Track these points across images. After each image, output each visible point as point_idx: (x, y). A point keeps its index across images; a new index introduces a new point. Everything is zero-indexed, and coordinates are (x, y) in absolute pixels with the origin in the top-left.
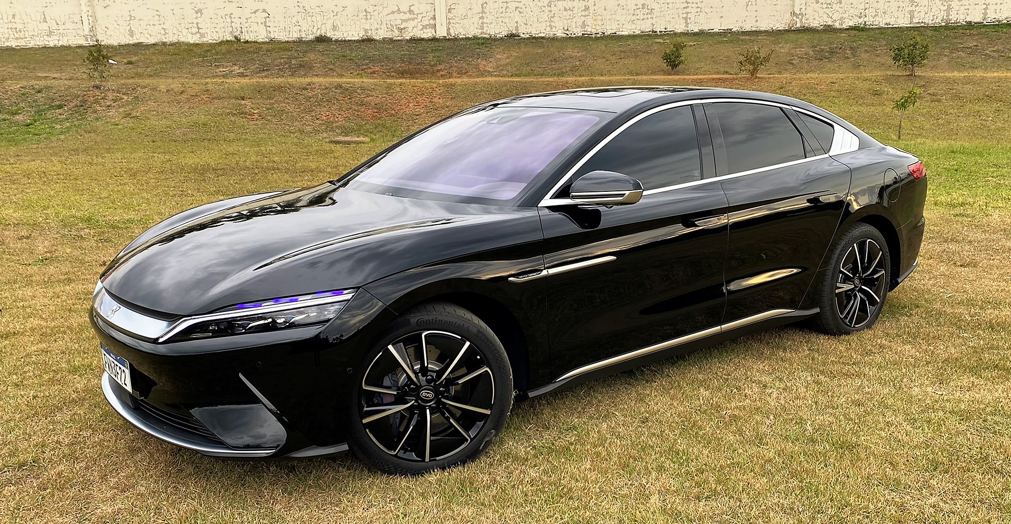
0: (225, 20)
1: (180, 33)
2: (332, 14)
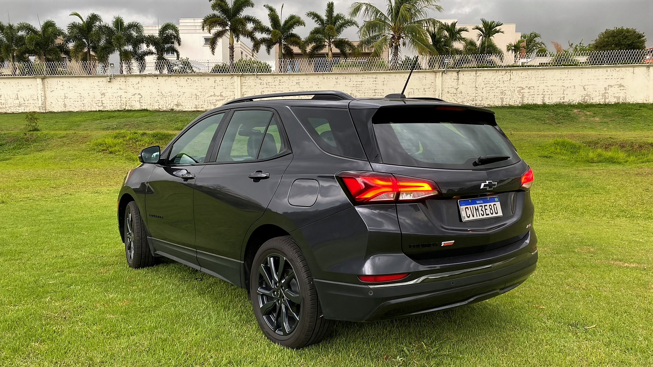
0: (117, 99)
1: (92, 106)
2: (178, 96)
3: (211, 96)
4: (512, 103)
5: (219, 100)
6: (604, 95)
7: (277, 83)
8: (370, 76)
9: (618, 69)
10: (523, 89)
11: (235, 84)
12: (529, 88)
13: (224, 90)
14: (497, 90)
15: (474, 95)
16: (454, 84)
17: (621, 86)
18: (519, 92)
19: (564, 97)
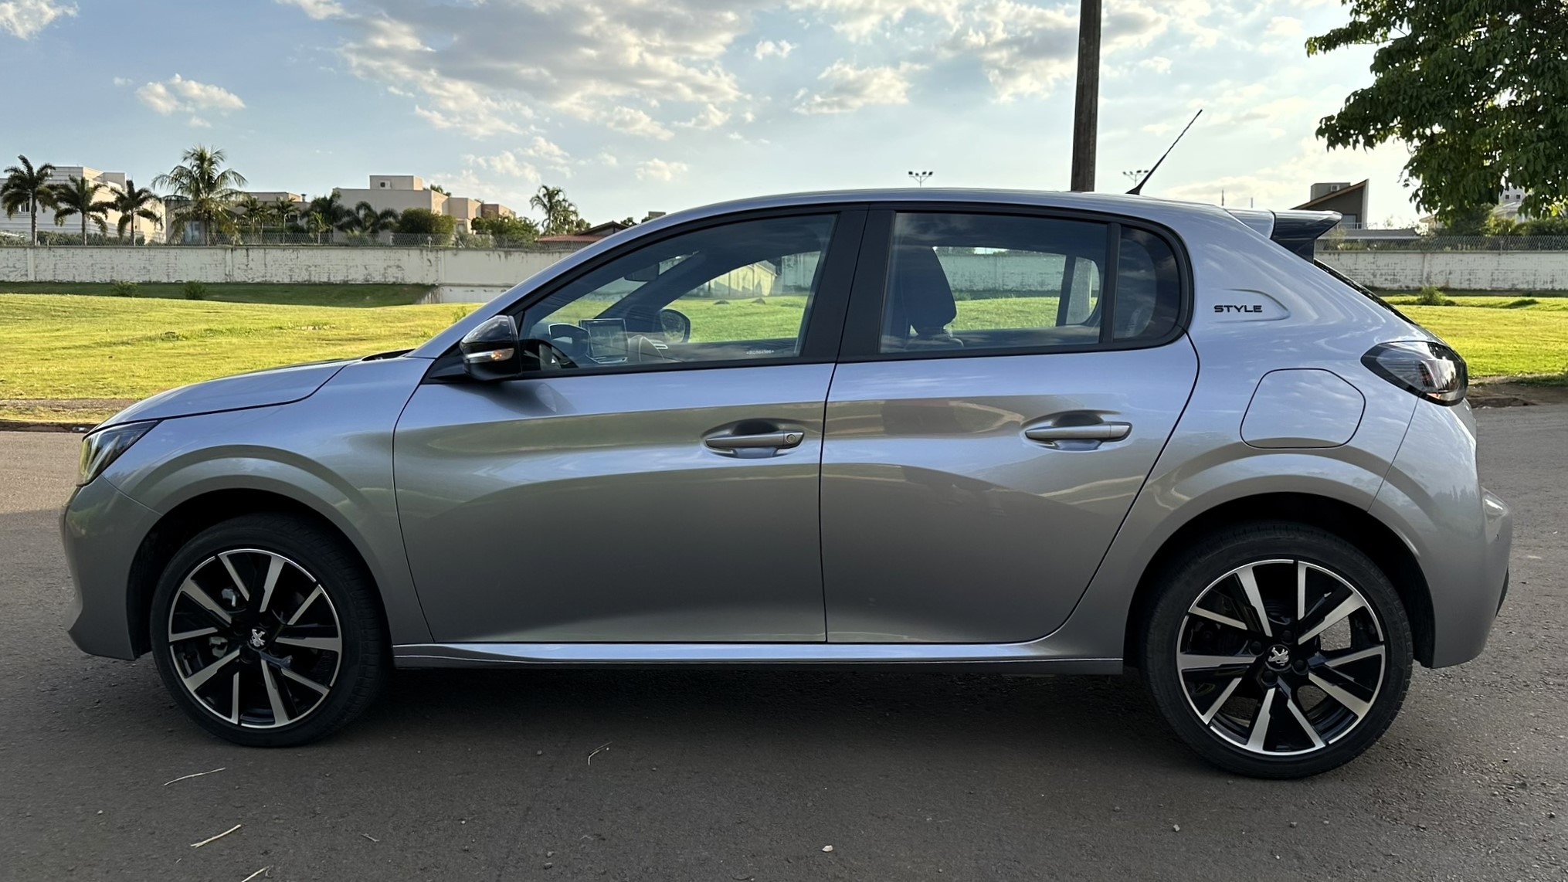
3: (4, 267)
4: (300, 280)
5: (12, 272)
6: (384, 275)
7: (70, 255)
8: (162, 250)
9: (394, 251)
10: (310, 267)
11: (28, 256)
12: (316, 266)
13: (18, 263)
14: (285, 268)
15: (264, 271)
16: (245, 261)
17: (398, 267)
18: (307, 270)
19: (348, 276)
